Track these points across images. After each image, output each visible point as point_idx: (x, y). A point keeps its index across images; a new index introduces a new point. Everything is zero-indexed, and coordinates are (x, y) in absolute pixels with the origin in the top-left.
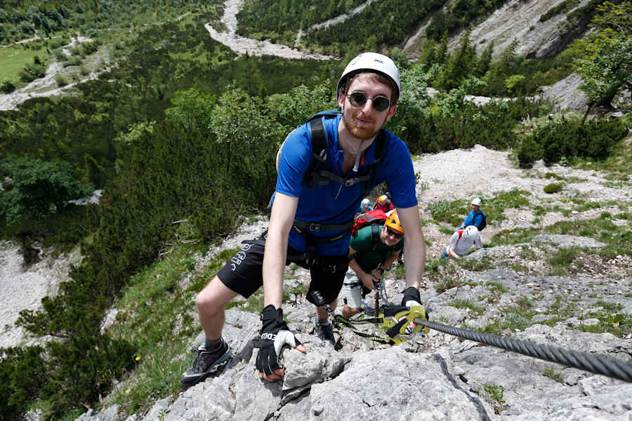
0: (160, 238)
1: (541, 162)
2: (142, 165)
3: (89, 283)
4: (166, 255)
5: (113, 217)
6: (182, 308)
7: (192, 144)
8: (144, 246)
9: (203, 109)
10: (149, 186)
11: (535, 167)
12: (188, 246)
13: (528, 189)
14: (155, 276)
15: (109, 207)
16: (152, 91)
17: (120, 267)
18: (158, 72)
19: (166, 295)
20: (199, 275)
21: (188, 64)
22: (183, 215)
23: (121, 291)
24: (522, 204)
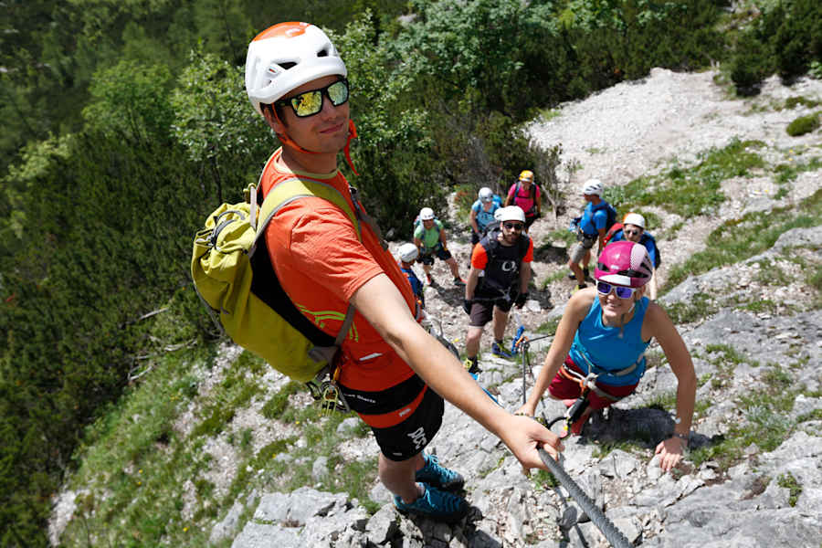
0: (124, 349)
1: (774, 79)
2: (62, 220)
3: (11, 456)
4: (142, 377)
5: (31, 328)
6: (189, 469)
7: (147, 166)
8: (100, 369)
9: (153, 95)
10: (83, 260)
11: (764, 90)
12: (177, 355)
13: (758, 135)
14: (131, 420)
15: (19, 311)
16: (49, 74)
17: (63, 417)
18: (50, 35)
19: (157, 449)
20: (208, 403)
21: (106, 10)
22: (158, 301)
23: (73, 457)
24: (751, 166)
